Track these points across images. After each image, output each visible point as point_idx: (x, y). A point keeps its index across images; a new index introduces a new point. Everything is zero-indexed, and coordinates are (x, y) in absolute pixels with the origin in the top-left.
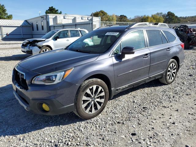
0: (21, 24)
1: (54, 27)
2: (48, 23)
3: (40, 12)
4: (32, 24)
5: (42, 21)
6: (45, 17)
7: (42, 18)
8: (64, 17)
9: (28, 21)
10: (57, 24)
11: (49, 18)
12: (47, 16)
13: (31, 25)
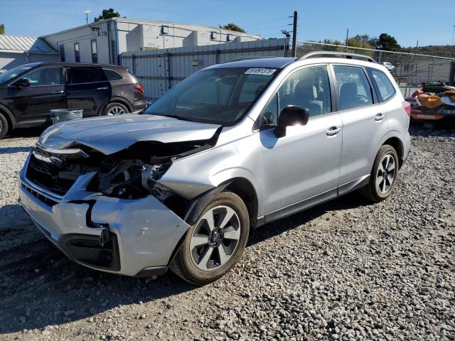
0: (29, 49)
1: (134, 57)
2: (113, 45)
3: (88, 12)
4: (62, 48)
5: (95, 40)
6: (104, 28)
7: (93, 29)
8: (162, 30)
9: (47, 39)
10: (141, 49)
11: (117, 30)
12: (112, 25)
13: (58, 51)
